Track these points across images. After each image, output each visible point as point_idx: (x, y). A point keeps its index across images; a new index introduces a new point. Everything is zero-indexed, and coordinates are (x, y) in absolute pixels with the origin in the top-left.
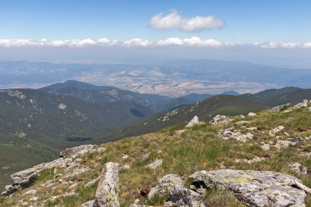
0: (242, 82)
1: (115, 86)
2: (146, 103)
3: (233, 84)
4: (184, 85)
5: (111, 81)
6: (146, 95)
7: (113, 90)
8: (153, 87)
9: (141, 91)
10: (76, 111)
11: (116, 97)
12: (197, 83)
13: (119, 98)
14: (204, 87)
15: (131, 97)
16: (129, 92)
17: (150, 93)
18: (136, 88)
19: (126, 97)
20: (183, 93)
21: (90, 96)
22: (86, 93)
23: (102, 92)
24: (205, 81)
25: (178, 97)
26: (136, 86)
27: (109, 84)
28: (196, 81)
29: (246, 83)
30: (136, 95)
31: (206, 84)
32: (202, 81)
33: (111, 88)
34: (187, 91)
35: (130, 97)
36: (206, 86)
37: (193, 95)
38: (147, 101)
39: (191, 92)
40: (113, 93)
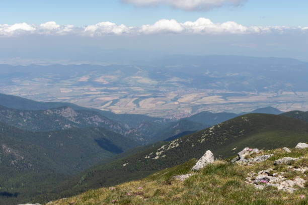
0: (284, 93)
1: (72, 102)
2: (126, 130)
3: (271, 95)
4: (188, 98)
5: (63, 93)
6: (125, 116)
7: (69, 110)
8: (136, 102)
9: (117, 110)
10: (4, 147)
11: (73, 120)
12: (210, 95)
13: (78, 122)
14: (222, 101)
15: (100, 120)
16: (94, 112)
17: (132, 112)
18: (108, 104)
19: (91, 120)
20: (188, 112)
21: (28, 120)
22: (21, 114)
23: (49, 112)
24: (224, 92)
25: (179, 118)
26: (108, 102)
27: (59, 99)
28: (210, 91)
29: (292, 93)
30: (108, 116)
31: (225, 96)
32: (218, 92)
33: (65, 106)
34: (195, 108)
35: (98, 120)
36: (226, 100)
37: (205, 114)
38: (127, 127)
39: (200, 110)
40: (68, 113)
